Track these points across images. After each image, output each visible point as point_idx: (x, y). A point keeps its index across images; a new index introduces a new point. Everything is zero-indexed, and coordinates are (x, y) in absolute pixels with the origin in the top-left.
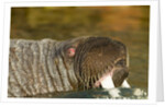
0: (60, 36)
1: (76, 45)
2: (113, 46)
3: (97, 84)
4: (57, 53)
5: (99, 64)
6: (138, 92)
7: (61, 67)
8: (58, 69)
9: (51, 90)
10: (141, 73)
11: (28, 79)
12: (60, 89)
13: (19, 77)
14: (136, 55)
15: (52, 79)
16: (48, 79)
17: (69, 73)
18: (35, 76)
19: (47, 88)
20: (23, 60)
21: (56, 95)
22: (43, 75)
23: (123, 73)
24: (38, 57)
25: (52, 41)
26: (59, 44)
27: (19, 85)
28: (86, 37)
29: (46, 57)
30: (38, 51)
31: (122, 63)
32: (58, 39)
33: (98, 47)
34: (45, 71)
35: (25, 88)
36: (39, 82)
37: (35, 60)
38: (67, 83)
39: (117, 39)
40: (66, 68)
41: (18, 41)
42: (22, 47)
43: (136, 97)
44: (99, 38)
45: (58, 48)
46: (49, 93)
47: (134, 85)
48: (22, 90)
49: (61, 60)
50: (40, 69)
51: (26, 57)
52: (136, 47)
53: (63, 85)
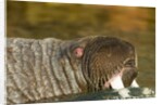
0: (66, 35)
1: (84, 45)
2: (122, 46)
3: (107, 85)
4: (63, 54)
5: (108, 65)
6: (146, 91)
7: (68, 68)
8: (64, 71)
9: (58, 93)
10: (149, 73)
11: (29, 83)
12: (68, 92)
13: (18, 81)
14: (144, 55)
15: (58, 82)
16: (53, 81)
17: (76, 75)
18: (38, 79)
19: (53, 92)
20: (22, 61)
21: (63, 98)
22: (48, 78)
23: (131, 73)
24: (41, 58)
25: (57, 40)
26: (65, 44)
27: (18, 90)
28: (93, 37)
29: (50, 57)
30: (41, 51)
31: (131, 63)
32: (63, 39)
33: (106, 47)
34: (49, 73)
35: (26, 93)
36: (43, 85)
37: (37, 62)
38: (75, 85)
39: (126, 39)
40: (73, 69)
41: (15, 40)
42: (21, 47)
43: (145, 96)
44: (107, 38)
45: (63, 48)
46: (55, 97)
47: (143, 84)
48: (23, 96)
49: (67, 61)
50: (43, 72)
51: (25, 58)
52: (144, 48)
53: (71, 88)
